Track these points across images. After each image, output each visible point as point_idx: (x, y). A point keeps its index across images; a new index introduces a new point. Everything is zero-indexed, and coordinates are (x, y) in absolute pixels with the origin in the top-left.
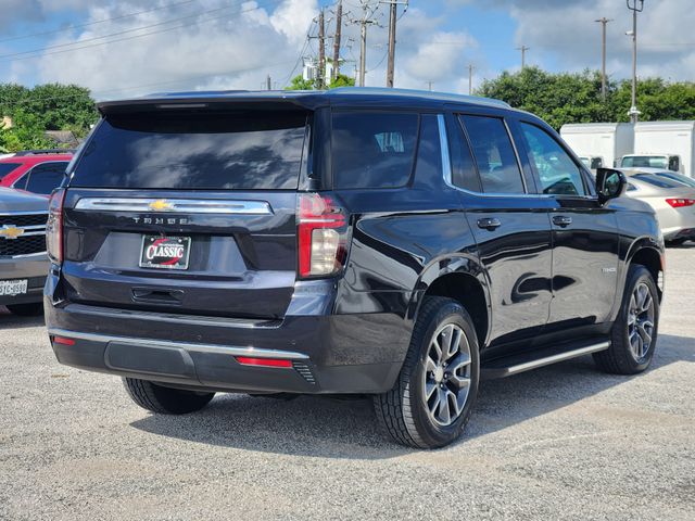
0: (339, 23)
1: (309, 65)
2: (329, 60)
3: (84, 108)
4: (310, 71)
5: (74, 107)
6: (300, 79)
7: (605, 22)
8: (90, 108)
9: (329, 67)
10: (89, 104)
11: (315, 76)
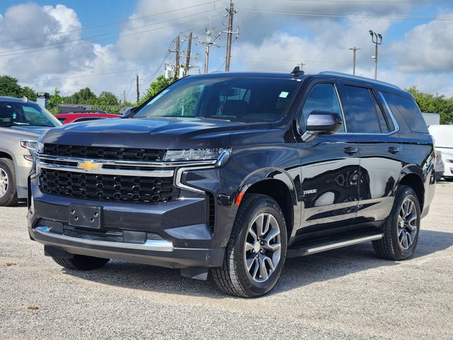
0: (190, 43)
1: (169, 68)
2: (182, 66)
3: (13, 91)
4: (169, 72)
5: (7, 90)
6: (163, 77)
7: (355, 50)
8: (17, 91)
9: (182, 70)
10: (17, 89)
11: (173, 75)
